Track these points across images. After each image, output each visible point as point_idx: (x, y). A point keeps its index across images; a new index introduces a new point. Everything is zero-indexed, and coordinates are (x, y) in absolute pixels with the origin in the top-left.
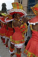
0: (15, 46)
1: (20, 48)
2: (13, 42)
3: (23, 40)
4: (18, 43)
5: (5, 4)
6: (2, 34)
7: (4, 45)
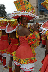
0: (21, 68)
1: (29, 71)
2: (18, 62)
3: (33, 58)
4: (26, 63)
5: (4, 6)
6: (2, 50)
7: (4, 68)
